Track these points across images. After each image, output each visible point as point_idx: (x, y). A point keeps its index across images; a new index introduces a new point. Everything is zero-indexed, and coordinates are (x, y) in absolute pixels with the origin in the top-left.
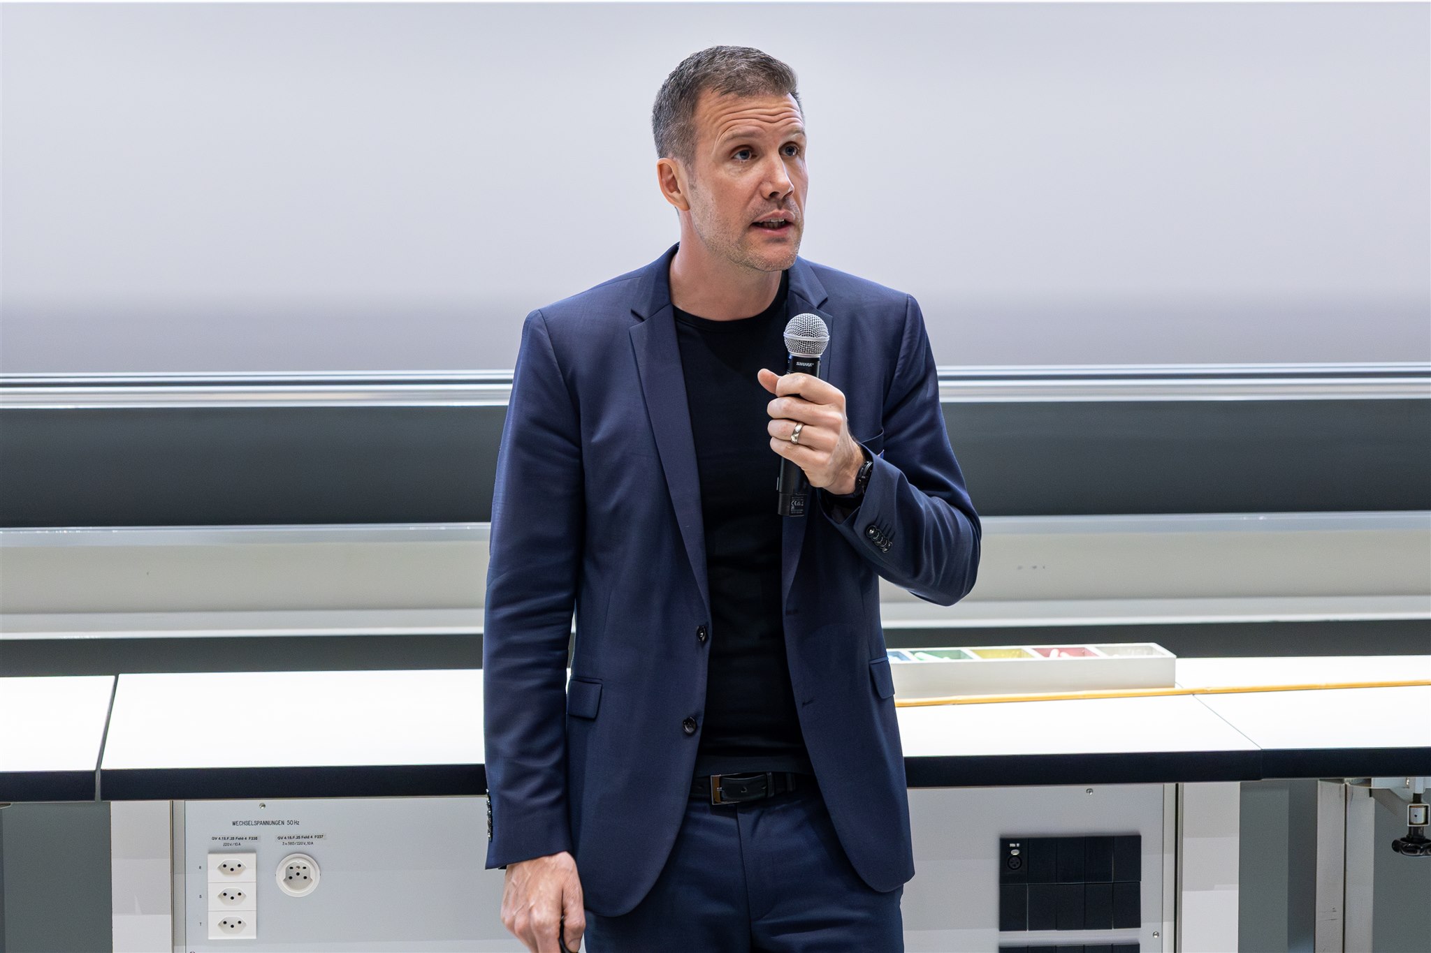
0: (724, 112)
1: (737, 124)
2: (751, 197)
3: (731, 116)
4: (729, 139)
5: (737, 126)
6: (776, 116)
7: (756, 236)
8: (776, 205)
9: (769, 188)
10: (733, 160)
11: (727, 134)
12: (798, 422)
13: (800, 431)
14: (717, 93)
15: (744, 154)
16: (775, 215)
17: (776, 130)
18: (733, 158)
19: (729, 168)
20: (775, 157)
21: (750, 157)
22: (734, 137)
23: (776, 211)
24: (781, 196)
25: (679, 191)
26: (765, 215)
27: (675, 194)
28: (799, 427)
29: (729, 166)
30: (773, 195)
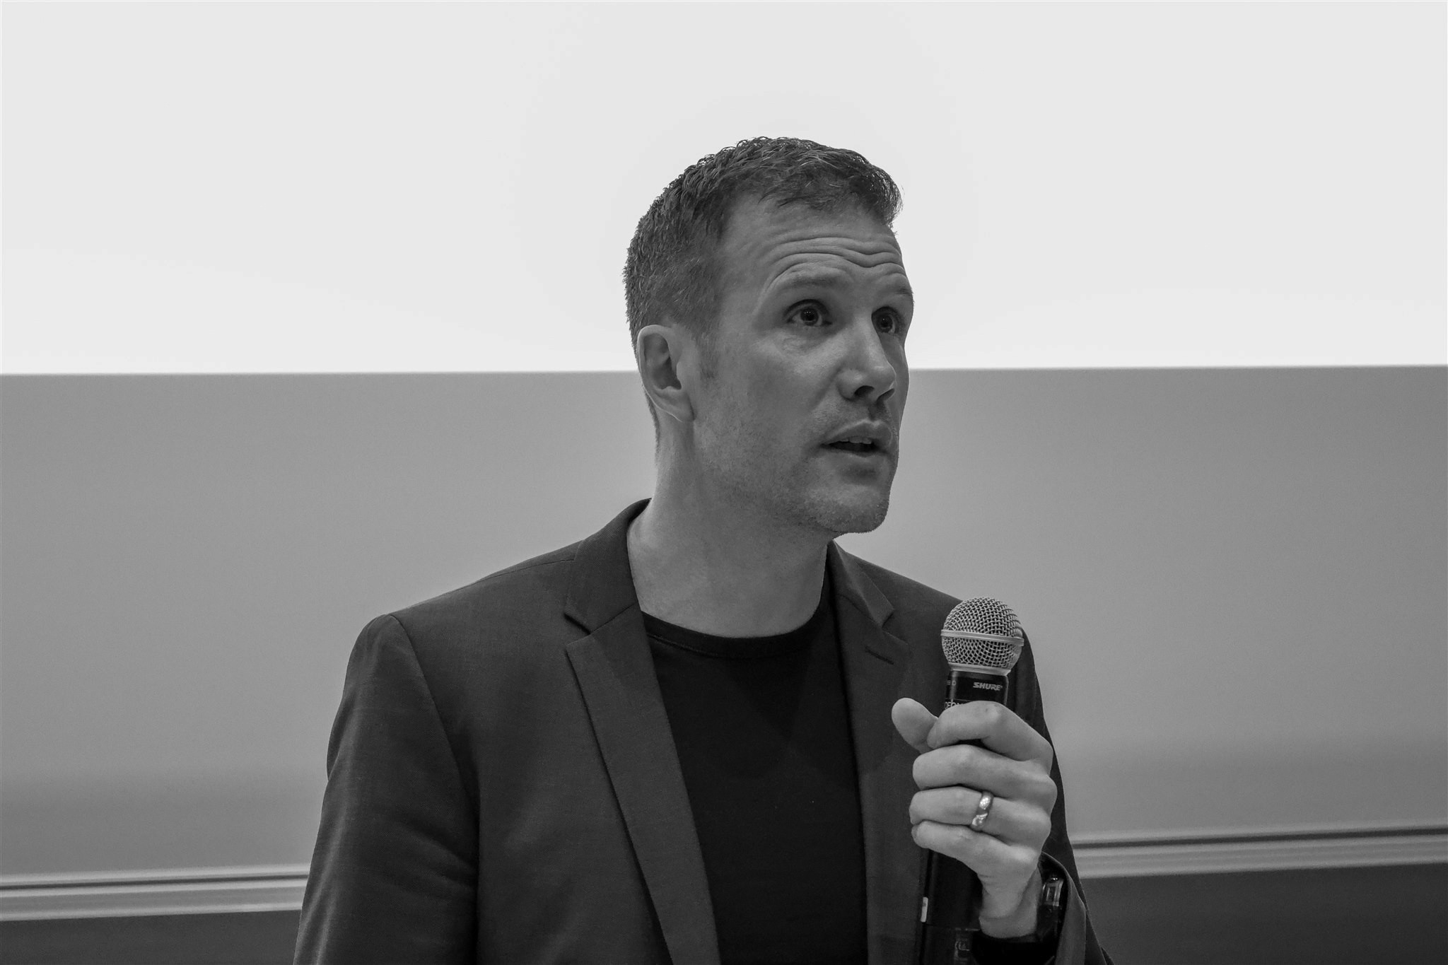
0: (782, 237)
1: (805, 261)
2: (821, 395)
3: (792, 246)
4: (785, 287)
5: (800, 265)
6: (873, 256)
7: (826, 463)
8: (865, 409)
9: (857, 379)
10: (792, 325)
11: (785, 278)
12: (982, 791)
13: (989, 808)
14: (769, 202)
15: (810, 318)
16: (864, 429)
17: (870, 280)
18: (790, 321)
19: (783, 338)
20: (864, 326)
21: (820, 322)
22: (799, 283)
23: (866, 421)
24: (874, 396)
25: (677, 385)
26: (847, 427)
27: (670, 390)
28: (985, 801)
29: (782, 335)
30: (862, 391)
